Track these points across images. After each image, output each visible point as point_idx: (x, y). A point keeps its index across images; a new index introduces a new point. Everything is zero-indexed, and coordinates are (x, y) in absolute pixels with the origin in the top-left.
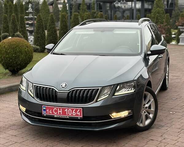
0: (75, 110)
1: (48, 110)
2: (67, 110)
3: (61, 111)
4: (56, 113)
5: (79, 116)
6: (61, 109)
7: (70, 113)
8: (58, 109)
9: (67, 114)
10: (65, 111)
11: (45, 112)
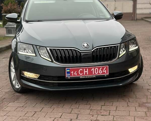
0: (101, 68)
1: (72, 72)
2: (93, 69)
3: (87, 72)
4: (82, 74)
5: (106, 74)
6: (87, 69)
7: (96, 72)
8: (84, 69)
9: (93, 74)
10: (92, 70)
11: (69, 75)
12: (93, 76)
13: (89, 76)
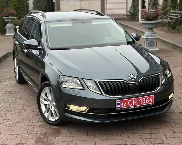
0: (148, 98)
1: (122, 104)
2: (141, 99)
3: (136, 102)
4: (131, 105)
5: (152, 102)
6: (136, 100)
7: (144, 102)
8: (133, 100)
9: (141, 104)
11: (119, 106)
12: (141, 106)
13: (138, 106)
